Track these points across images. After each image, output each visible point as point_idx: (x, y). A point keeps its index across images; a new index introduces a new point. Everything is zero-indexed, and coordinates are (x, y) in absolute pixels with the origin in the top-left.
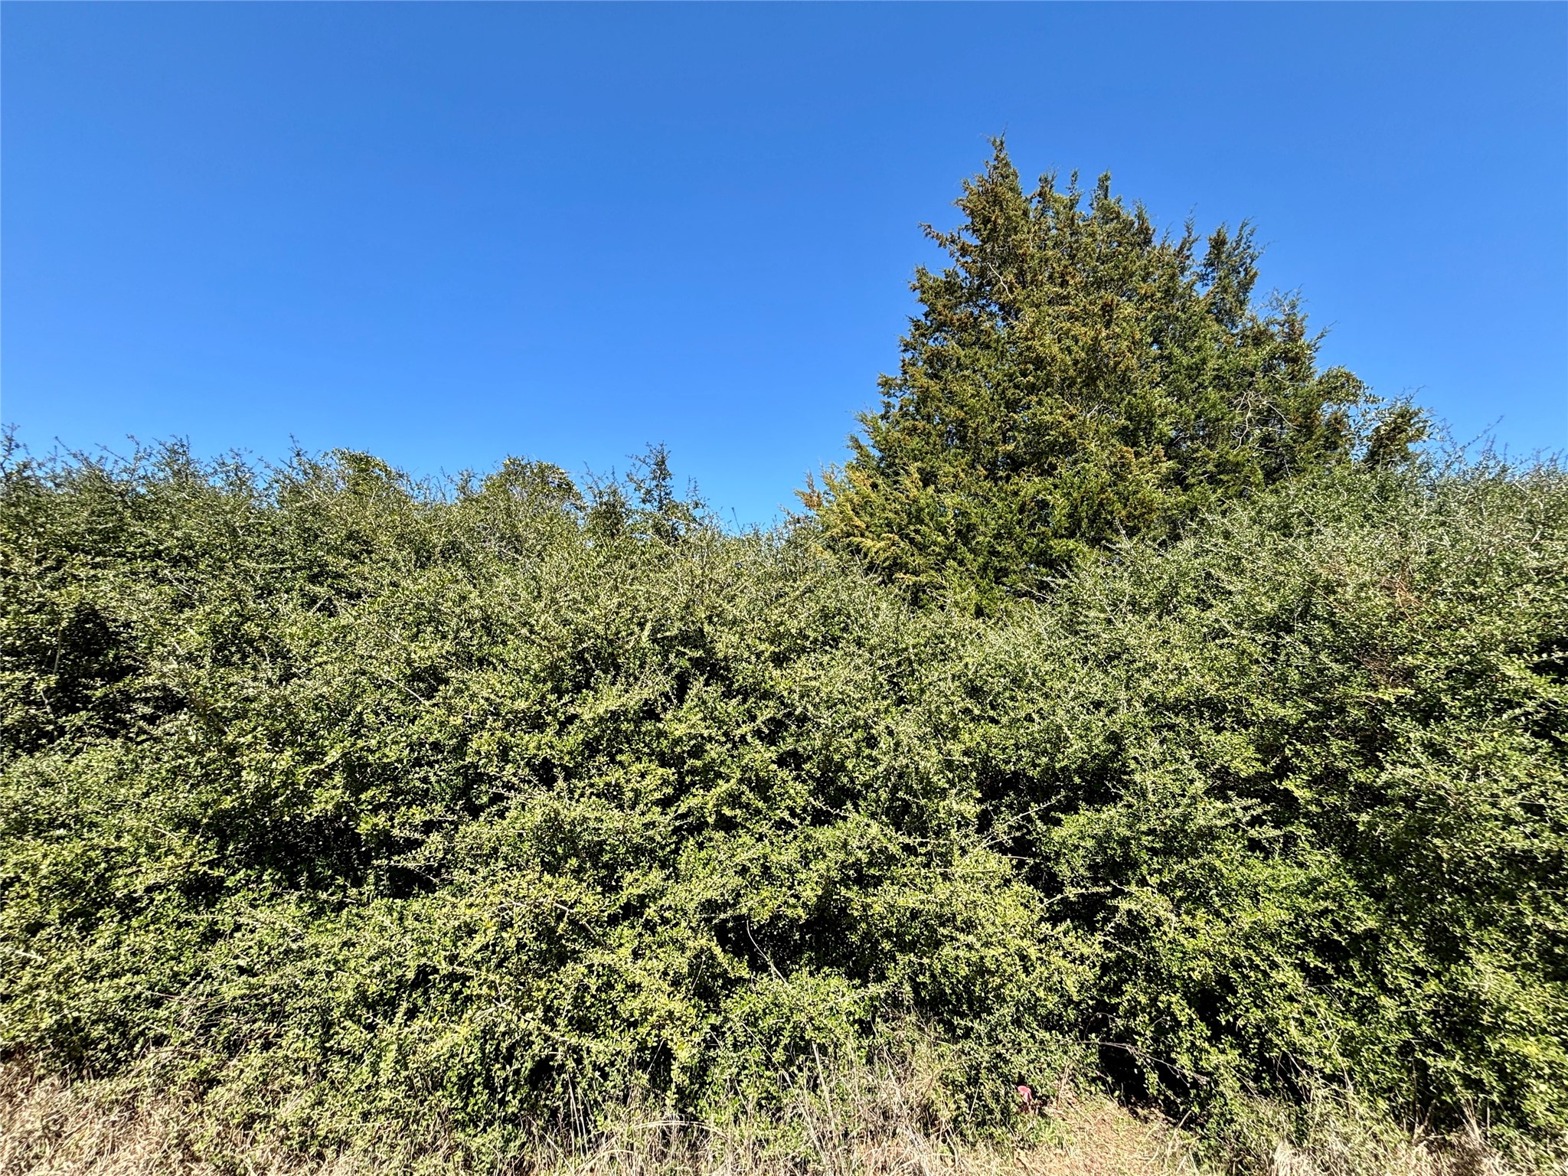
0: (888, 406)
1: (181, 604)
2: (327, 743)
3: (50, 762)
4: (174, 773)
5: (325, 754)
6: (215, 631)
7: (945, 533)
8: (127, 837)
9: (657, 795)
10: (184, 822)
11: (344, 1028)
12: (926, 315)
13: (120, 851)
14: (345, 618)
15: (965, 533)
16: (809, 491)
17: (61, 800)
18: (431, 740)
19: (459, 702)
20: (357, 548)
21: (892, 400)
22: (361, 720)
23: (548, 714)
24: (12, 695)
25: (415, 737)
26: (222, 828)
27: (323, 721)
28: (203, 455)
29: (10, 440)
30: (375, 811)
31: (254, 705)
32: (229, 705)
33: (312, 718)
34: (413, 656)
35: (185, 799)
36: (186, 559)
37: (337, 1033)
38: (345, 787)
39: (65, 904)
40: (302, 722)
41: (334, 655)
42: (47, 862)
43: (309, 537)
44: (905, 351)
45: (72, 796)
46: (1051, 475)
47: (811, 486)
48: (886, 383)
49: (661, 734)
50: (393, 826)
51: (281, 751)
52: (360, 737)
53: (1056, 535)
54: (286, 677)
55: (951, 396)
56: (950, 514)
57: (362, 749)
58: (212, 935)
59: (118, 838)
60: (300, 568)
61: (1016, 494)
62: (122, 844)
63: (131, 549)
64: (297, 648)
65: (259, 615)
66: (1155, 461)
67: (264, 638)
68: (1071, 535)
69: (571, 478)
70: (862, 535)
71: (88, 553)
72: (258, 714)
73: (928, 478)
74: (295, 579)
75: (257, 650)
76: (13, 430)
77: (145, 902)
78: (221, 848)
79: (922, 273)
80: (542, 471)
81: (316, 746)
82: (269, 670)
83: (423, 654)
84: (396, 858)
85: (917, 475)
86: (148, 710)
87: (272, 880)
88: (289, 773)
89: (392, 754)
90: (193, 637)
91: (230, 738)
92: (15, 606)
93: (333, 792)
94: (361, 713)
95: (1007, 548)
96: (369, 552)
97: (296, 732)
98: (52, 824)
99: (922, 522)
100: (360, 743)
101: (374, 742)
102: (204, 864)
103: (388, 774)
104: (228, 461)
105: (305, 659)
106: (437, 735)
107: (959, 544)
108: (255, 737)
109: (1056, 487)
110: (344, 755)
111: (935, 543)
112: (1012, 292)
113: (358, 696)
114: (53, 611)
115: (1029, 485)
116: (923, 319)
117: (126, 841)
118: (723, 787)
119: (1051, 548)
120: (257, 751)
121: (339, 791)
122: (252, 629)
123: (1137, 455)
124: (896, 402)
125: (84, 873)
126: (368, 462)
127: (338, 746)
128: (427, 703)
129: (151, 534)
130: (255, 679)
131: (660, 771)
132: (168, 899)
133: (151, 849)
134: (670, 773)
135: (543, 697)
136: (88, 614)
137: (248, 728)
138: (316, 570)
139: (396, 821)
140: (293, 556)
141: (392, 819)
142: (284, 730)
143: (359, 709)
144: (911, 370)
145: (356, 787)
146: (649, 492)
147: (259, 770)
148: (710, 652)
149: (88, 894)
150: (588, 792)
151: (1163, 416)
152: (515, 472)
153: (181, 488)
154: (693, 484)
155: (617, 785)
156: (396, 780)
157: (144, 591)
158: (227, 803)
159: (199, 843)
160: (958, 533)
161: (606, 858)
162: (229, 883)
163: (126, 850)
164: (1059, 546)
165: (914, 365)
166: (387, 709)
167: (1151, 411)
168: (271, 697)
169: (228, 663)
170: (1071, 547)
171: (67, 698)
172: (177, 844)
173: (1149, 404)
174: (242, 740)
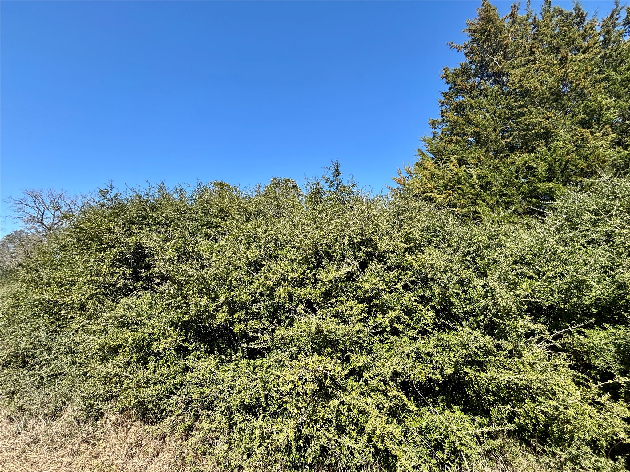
0: (435, 133)
1: (166, 240)
2: (219, 293)
3: (130, 300)
4: (168, 305)
5: (219, 298)
6: (177, 250)
7: (474, 188)
8: (156, 329)
9: (360, 317)
10: (173, 324)
11: (237, 416)
12: (450, 89)
13: (154, 334)
14: (222, 243)
15: (485, 187)
16: (399, 177)
17: (134, 314)
18: (259, 291)
19: (270, 275)
20: (223, 215)
21: (437, 130)
22: (231, 283)
23: (307, 279)
24: (119, 276)
25: (253, 290)
26: (186, 327)
27: (217, 285)
28: (170, 188)
29: (111, 185)
30: (240, 322)
31: (192, 278)
32: (183, 279)
33: (213, 283)
34: (249, 256)
35: (173, 315)
36: (166, 224)
37: (234, 418)
38: (228, 312)
39: (137, 354)
40: (210, 285)
41: (219, 257)
42: (130, 339)
43: (206, 212)
44: (442, 106)
45: (138, 313)
46: (532, 152)
47: (400, 174)
48: (433, 122)
49: (358, 288)
50: (247, 329)
51: (203, 297)
52: (231, 291)
53: (540, 181)
54: (202, 267)
55: (470, 122)
56: (475, 178)
57: (233, 296)
58: (186, 369)
59: (153, 329)
60: (204, 225)
61: (513, 163)
62: (155, 332)
63: (150, 222)
64: (205, 255)
65: (191, 243)
66: (606, 134)
67: (193, 252)
68: (549, 180)
69: (297, 183)
70: (432, 192)
71: (137, 224)
72: (194, 282)
73: (461, 162)
74: (203, 229)
75: (191, 256)
76: (112, 181)
77: (164, 354)
78: (186, 334)
79: (445, 70)
80: (286, 182)
81: (216, 295)
82: (196, 264)
83: (253, 255)
84: (250, 344)
85: (455, 162)
86: (159, 281)
87: (204, 348)
88: (207, 306)
89: (245, 298)
90: (170, 253)
91: (185, 292)
92: (118, 245)
93: (223, 314)
94: (231, 281)
95: (510, 191)
96: (228, 216)
97: (208, 289)
98: (132, 324)
99: (461, 184)
100: (232, 294)
101: (237, 293)
102: (181, 341)
103: (243, 306)
104: (178, 188)
105: (209, 259)
106: (261, 289)
107: (482, 192)
108: (193, 291)
109: (537, 158)
110: (226, 299)
111: (469, 193)
112: (500, 64)
113: (229, 273)
114: (129, 246)
115: (520, 158)
116: (448, 91)
117: (155, 331)
118: (392, 314)
119: (538, 188)
120: (194, 297)
121: (226, 314)
122: (189, 248)
123: (592, 133)
124: (439, 131)
125: (143, 342)
126: (223, 185)
127: (224, 295)
128: (257, 276)
129: (155, 215)
130: (191, 268)
131: (360, 305)
132: (171, 353)
133: (164, 334)
134: (364, 306)
135: (304, 272)
136: (139, 247)
137: (190, 288)
138: (209, 225)
139: (248, 326)
140: (201, 220)
141: (246, 325)
142: (203, 288)
143: (230, 279)
144: (446, 114)
145: (232, 312)
146: (332, 183)
147: (196, 305)
148: (375, 249)
149: (145, 351)
150: (329, 314)
151: (608, 109)
152: (275, 183)
153: (164, 199)
154: (351, 176)
155: (342, 312)
156: (246, 308)
157: (155, 236)
158: (186, 318)
159: (178, 332)
160: (481, 186)
161: (341, 347)
162: (190, 348)
163: (156, 334)
164: (543, 186)
165: (447, 112)
166: (240, 279)
167: (601, 108)
168: (198, 275)
169: (182, 262)
170: (551, 186)
171: (136, 277)
172: (171, 332)
173: (599, 103)
174: (189, 293)
